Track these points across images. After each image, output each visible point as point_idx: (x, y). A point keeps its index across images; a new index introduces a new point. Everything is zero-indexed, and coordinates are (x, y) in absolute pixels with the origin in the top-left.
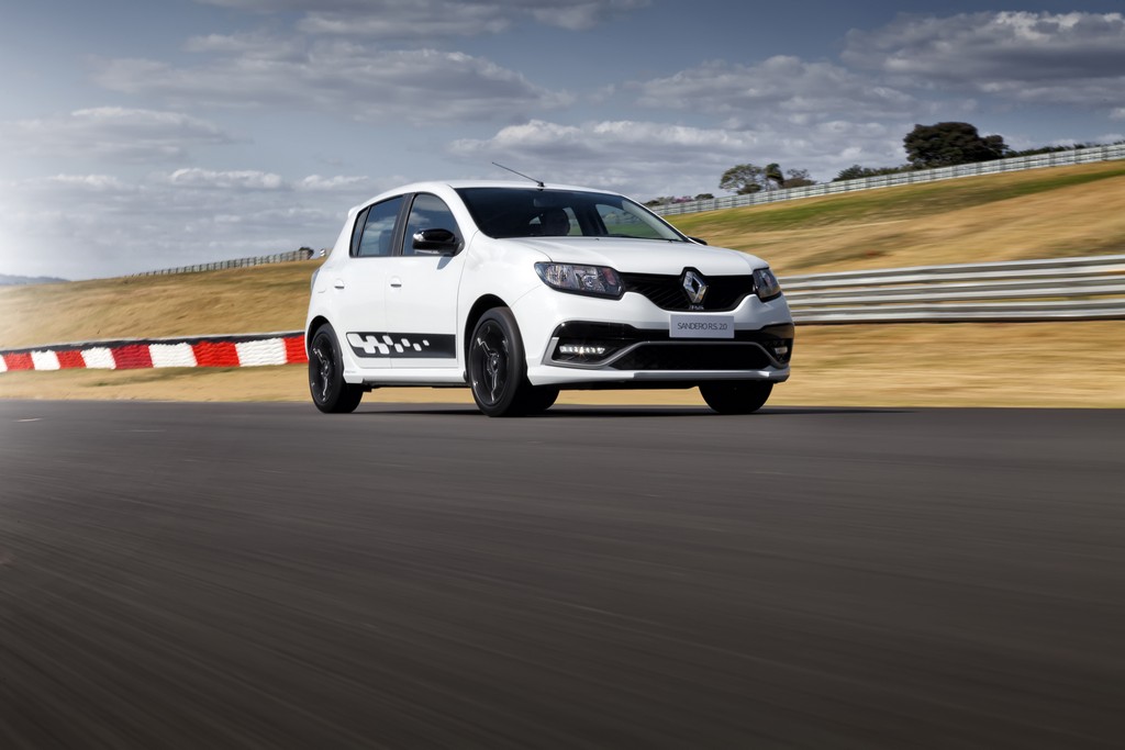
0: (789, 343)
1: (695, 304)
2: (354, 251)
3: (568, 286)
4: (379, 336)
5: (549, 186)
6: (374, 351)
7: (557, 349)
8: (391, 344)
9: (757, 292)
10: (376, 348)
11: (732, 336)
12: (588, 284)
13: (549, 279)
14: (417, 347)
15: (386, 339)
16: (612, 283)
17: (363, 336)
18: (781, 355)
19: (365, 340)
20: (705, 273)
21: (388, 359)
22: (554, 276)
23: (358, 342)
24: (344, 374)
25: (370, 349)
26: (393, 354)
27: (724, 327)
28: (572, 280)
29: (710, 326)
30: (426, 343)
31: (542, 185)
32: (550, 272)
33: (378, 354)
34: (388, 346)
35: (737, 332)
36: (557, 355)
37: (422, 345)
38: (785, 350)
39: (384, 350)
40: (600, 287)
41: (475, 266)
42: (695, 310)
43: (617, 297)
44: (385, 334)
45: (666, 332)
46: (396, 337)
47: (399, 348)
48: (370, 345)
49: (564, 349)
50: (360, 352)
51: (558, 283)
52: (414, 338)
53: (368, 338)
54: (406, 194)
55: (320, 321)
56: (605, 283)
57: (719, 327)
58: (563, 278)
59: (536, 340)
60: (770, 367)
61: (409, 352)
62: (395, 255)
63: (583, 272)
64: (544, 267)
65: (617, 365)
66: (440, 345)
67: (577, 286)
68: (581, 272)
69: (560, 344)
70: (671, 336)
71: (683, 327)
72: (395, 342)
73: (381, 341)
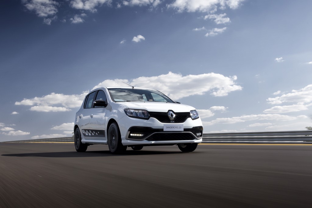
0: (201, 132)
1: (172, 121)
2: (85, 107)
4: (88, 130)
7: (130, 135)
9: (191, 117)
11: (183, 130)
12: (139, 115)
13: (128, 114)
15: (90, 131)
16: (146, 115)
17: (85, 130)
18: (199, 136)
19: (86, 132)
20: (175, 112)
23: (84, 132)
24: (82, 141)
25: (87, 134)
26: (92, 136)
27: (180, 128)
28: (134, 114)
29: (176, 127)
30: (98, 132)
32: (128, 111)
33: (88, 136)
36: (129, 137)
37: (98, 133)
38: (200, 134)
39: (90, 134)
40: (142, 116)
42: (171, 123)
43: (148, 119)
45: (162, 130)
47: (93, 134)
49: (131, 135)
50: (84, 135)
51: (131, 115)
52: (96, 131)
55: (77, 126)
56: (144, 115)
58: (132, 113)
59: (124, 132)
60: (195, 139)
63: (137, 111)
64: (126, 110)
65: (149, 139)
67: (136, 116)
69: (130, 133)
70: (164, 131)
71: (168, 128)
72: (92, 132)
73: (89, 132)
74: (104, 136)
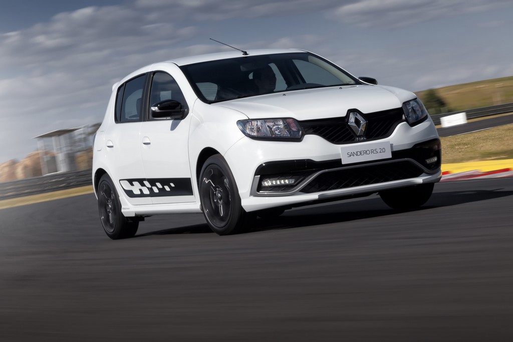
0: (438, 154)
1: (360, 136)
2: (118, 119)
3: (263, 135)
4: (141, 181)
5: (252, 53)
6: (139, 193)
7: (260, 184)
8: (150, 186)
9: (406, 120)
10: (141, 190)
11: (390, 156)
12: (277, 132)
13: (248, 131)
14: (167, 188)
15: (146, 183)
16: (294, 129)
17: (131, 181)
18: (432, 164)
19: (132, 185)
20: (365, 111)
21: (150, 198)
22: (252, 130)
23: (128, 186)
24: (123, 211)
25: (137, 192)
26: (152, 194)
27: (383, 150)
28: (265, 130)
29: (372, 151)
30: (172, 185)
31: (245, 53)
32: (248, 126)
33: (142, 195)
34: (148, 188)
35: (394, 153)
36: (260, 187)
37: (170, 187)
38: (435, 159)
39: (146, 192)
40: (286, 134)
41: (198, 125)
42: (359, 141)
43: (299, 140)
44: (145, 179)
45: (339, 161)
46: (153, 182)
47: (156, 190)
48: (136, 188)
49: (264, 183)
51: (255, 134)
52: (165, 182)
53: (134, 183)
54: (147, 73)
55: (101, 172)
56: (290, 130)
57: (379, 151)
58: (258, 130)
59: (244, 180)
60: (423, 174)
61: (162, 193)
62: (144, 120)
63: (272, 124)
64: (243, 123)
65: (305, 190)
66: (181, 187)
67: (269, 134)
68: (271, 124)
69: (261, 180)
70: (343, 163)
71: (351, 155)
72: (152, 186)
73: (143, 185)
74: (190, 192)
